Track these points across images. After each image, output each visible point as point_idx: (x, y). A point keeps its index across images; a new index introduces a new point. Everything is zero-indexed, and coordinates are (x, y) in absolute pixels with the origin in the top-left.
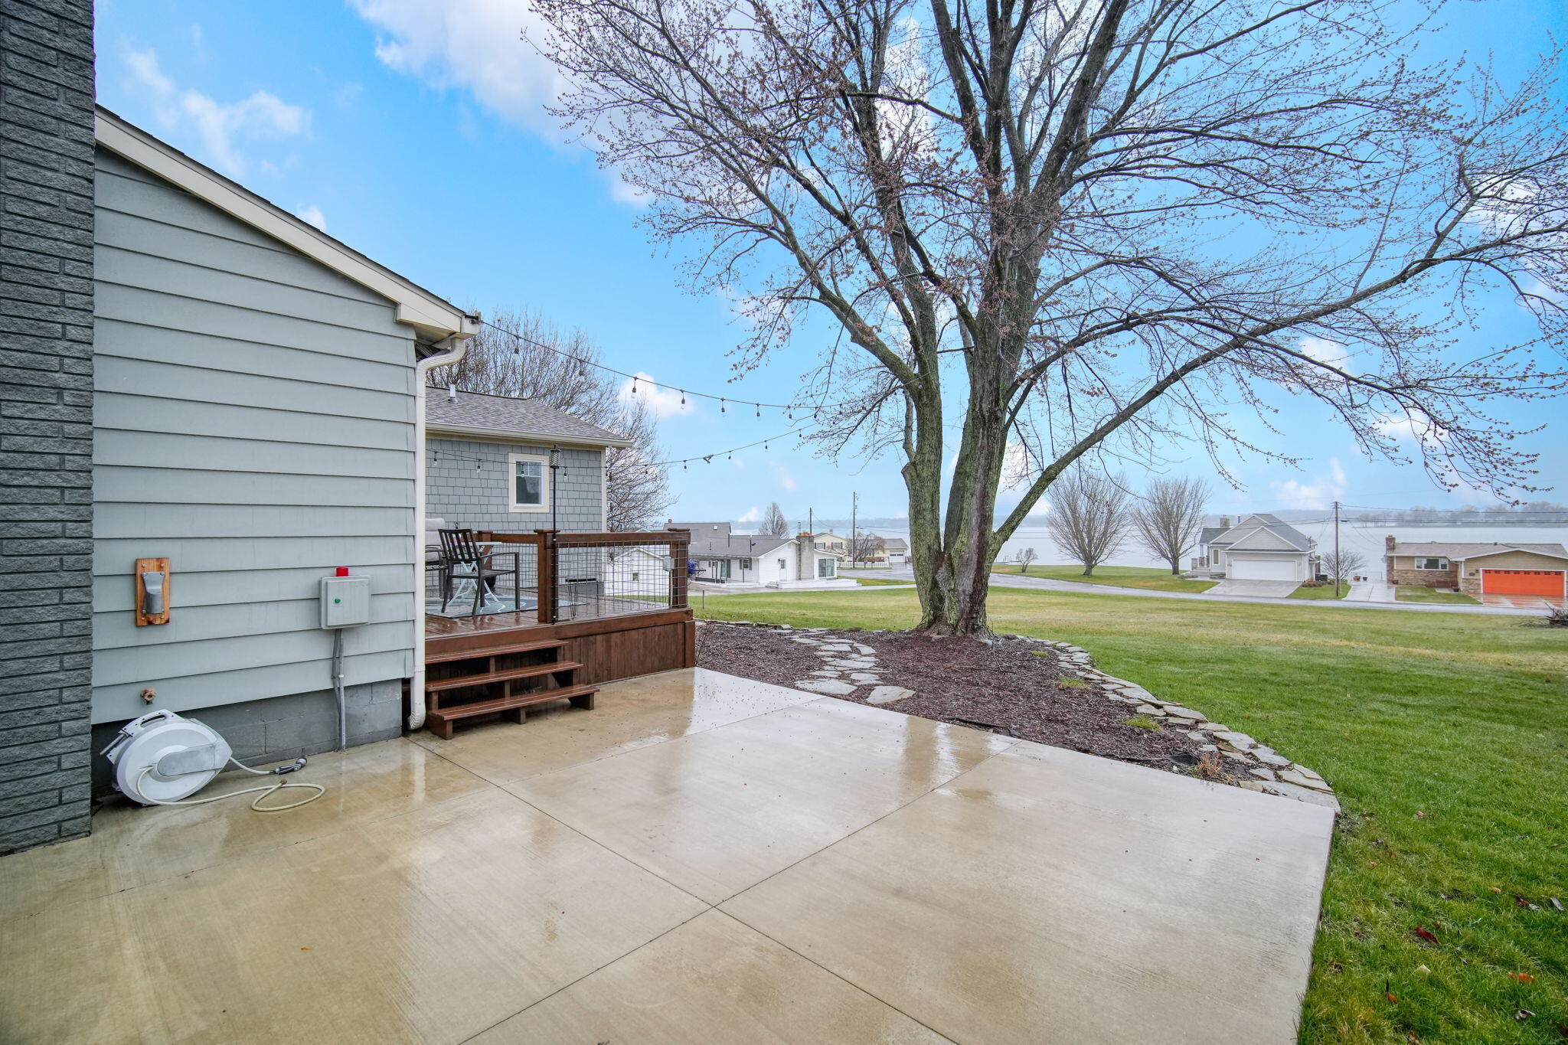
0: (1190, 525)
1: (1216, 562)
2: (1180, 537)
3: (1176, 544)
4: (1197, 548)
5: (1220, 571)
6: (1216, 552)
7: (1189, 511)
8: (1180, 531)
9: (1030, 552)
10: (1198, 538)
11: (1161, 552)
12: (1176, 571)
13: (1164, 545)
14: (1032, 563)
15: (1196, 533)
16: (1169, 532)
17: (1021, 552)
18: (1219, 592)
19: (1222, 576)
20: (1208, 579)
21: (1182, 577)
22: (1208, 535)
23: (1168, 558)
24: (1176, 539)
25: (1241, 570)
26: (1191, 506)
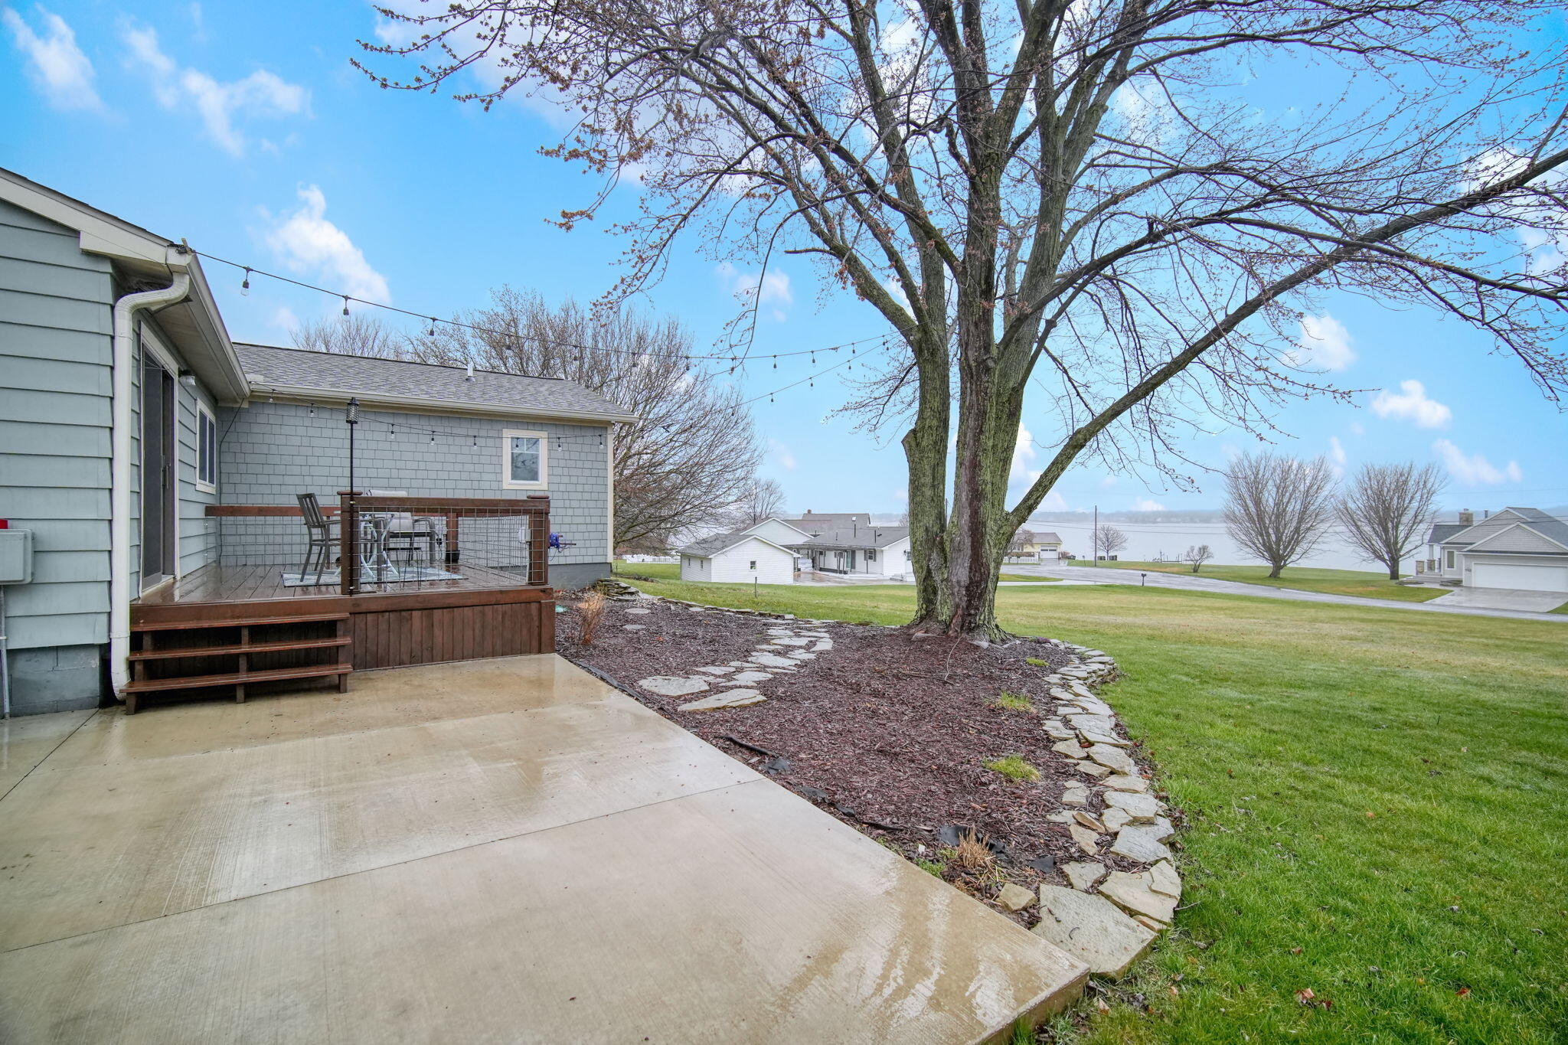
0: (1416, 520)
1: (1451, 565)
2: (1402, 536)
3: (1396, 543)
4: (1425, 548)
5: (1456, 577)
6: (1451, 555)
7: (1415, 504)
8: (1401, 528)
9: (1203, 550)
10: (1427, 537)
11: (1375, 552)
12: (1394, 575)
13: (1379, 544)
14: (1205, 562)
15: (1424, 530)
16: (1386, 530)
17: (1192, 550)
18: (1448, 603)
19: (1457, 583)
20: (1438, 586)
21: (1402, 583)
22: (1440, 533)
23: (1384, 560)
24: (1396, 537)
25: (1484, 576)
26: (1418, 496)
